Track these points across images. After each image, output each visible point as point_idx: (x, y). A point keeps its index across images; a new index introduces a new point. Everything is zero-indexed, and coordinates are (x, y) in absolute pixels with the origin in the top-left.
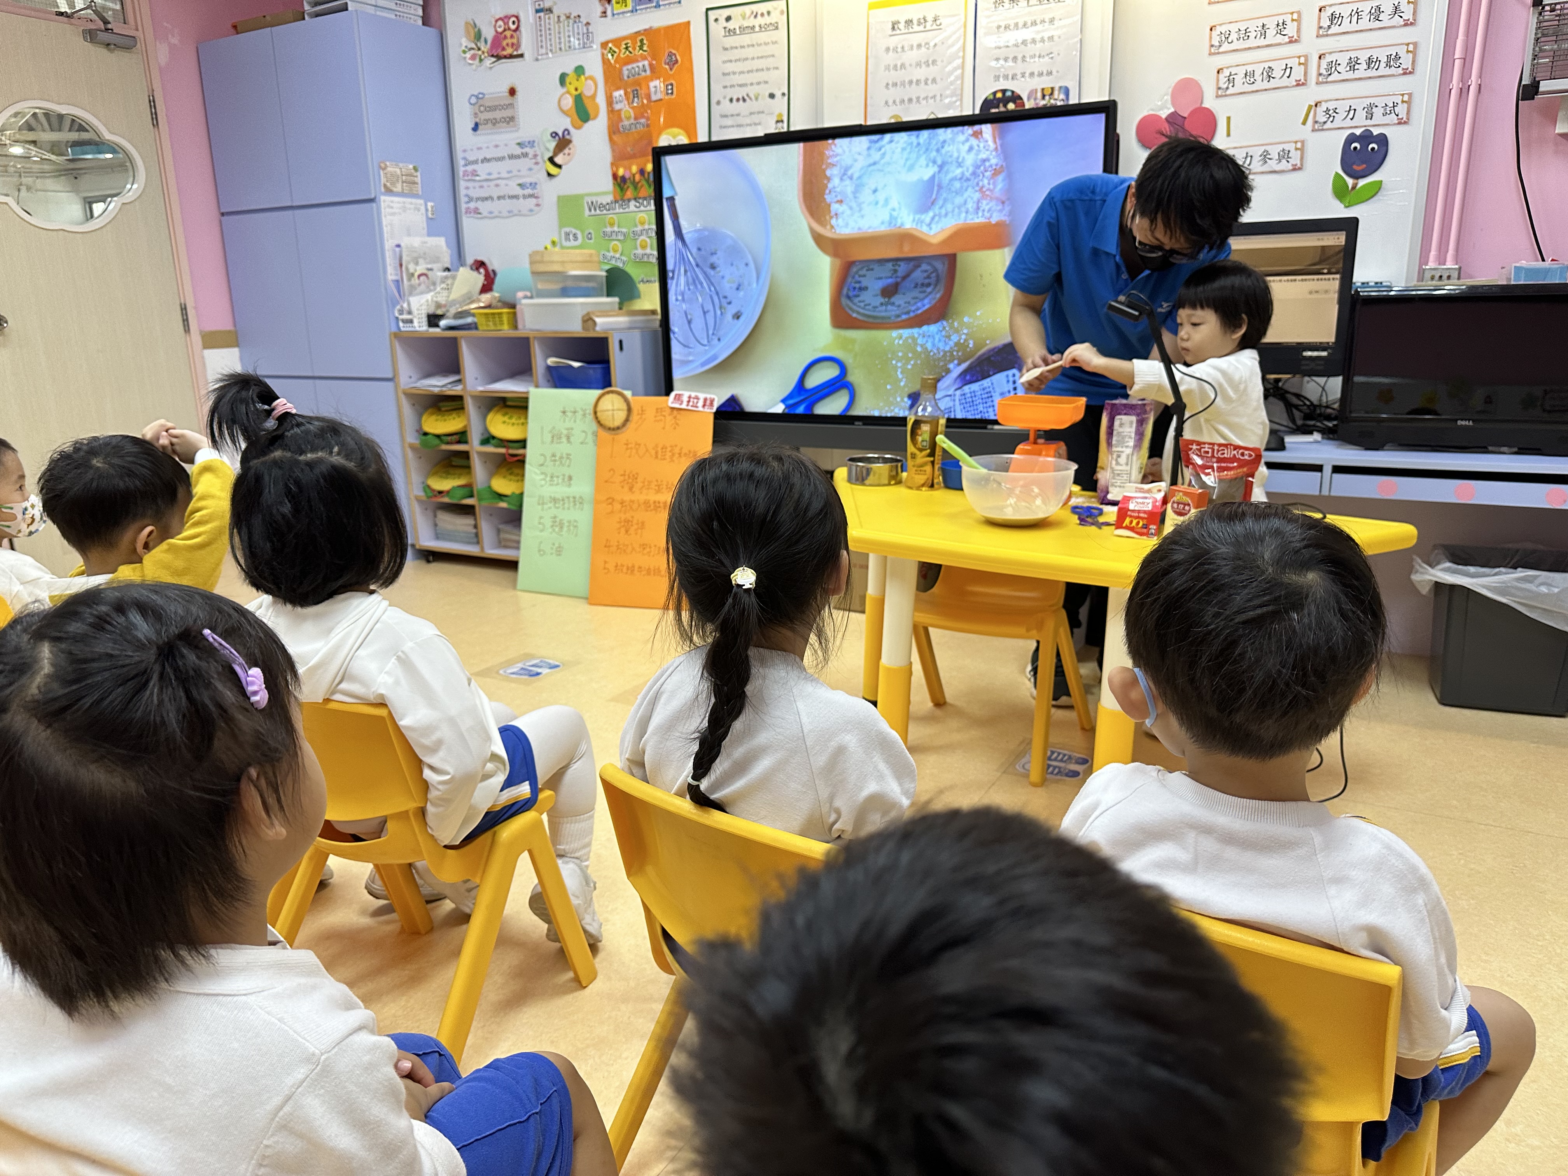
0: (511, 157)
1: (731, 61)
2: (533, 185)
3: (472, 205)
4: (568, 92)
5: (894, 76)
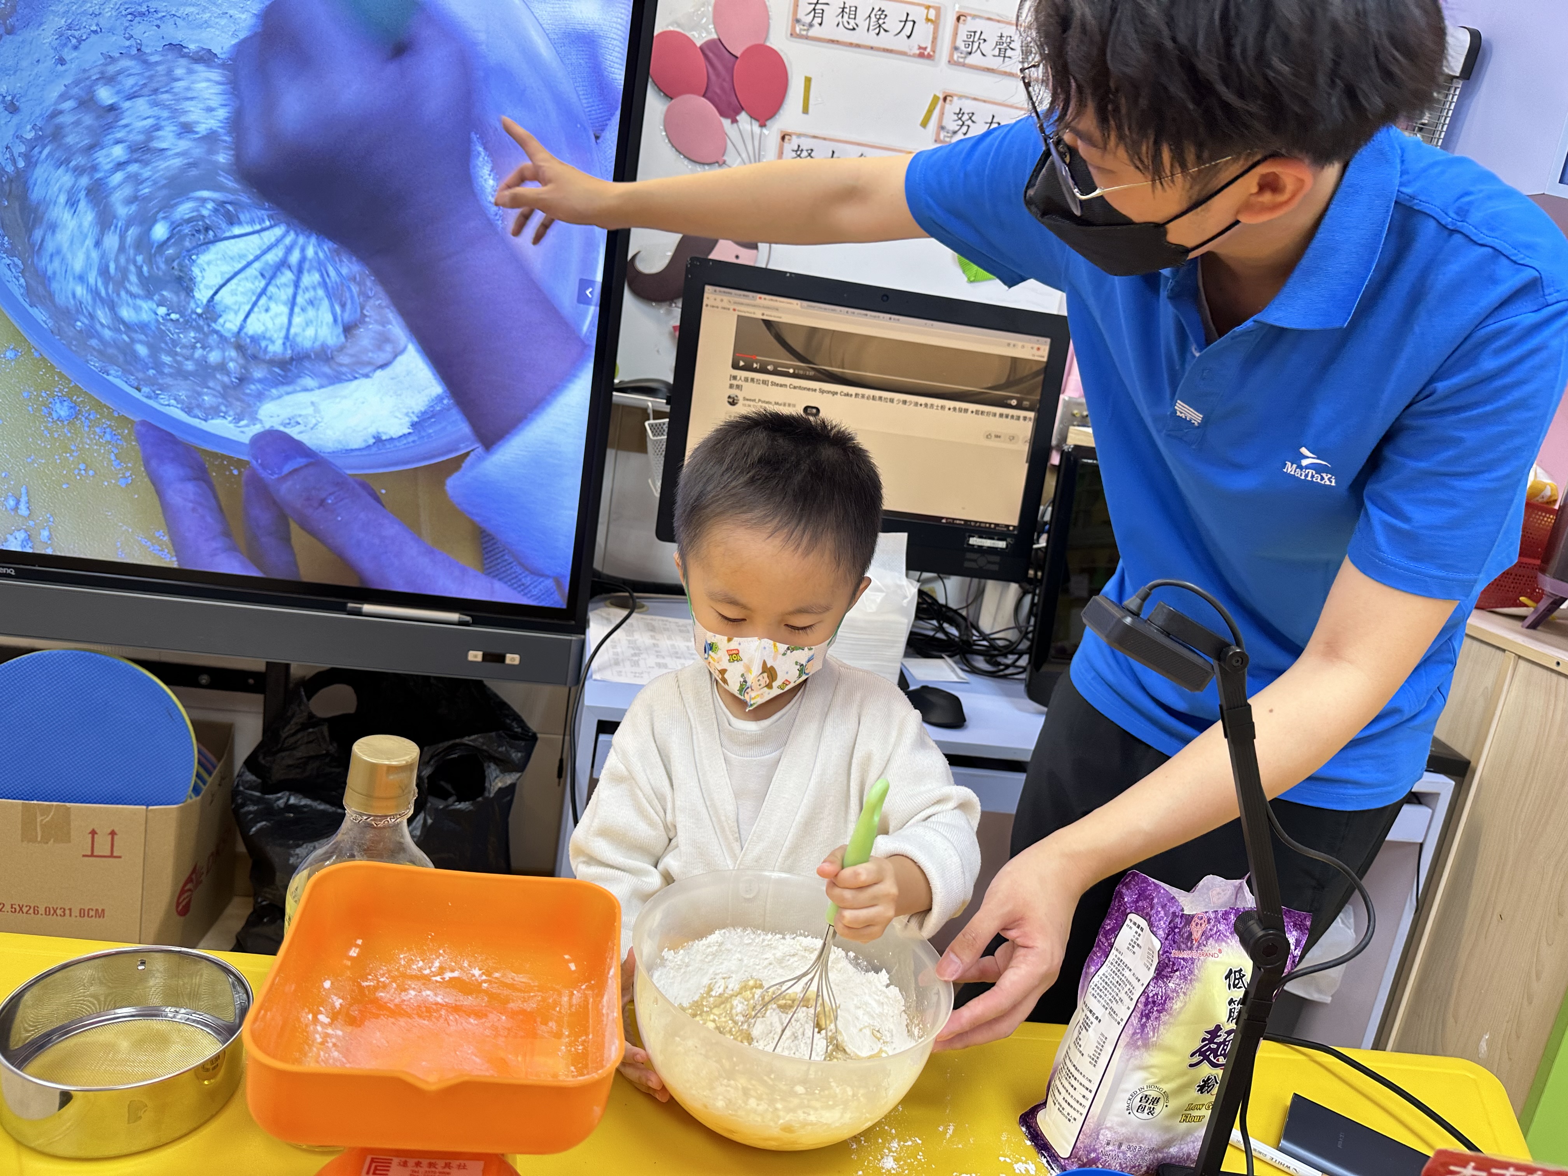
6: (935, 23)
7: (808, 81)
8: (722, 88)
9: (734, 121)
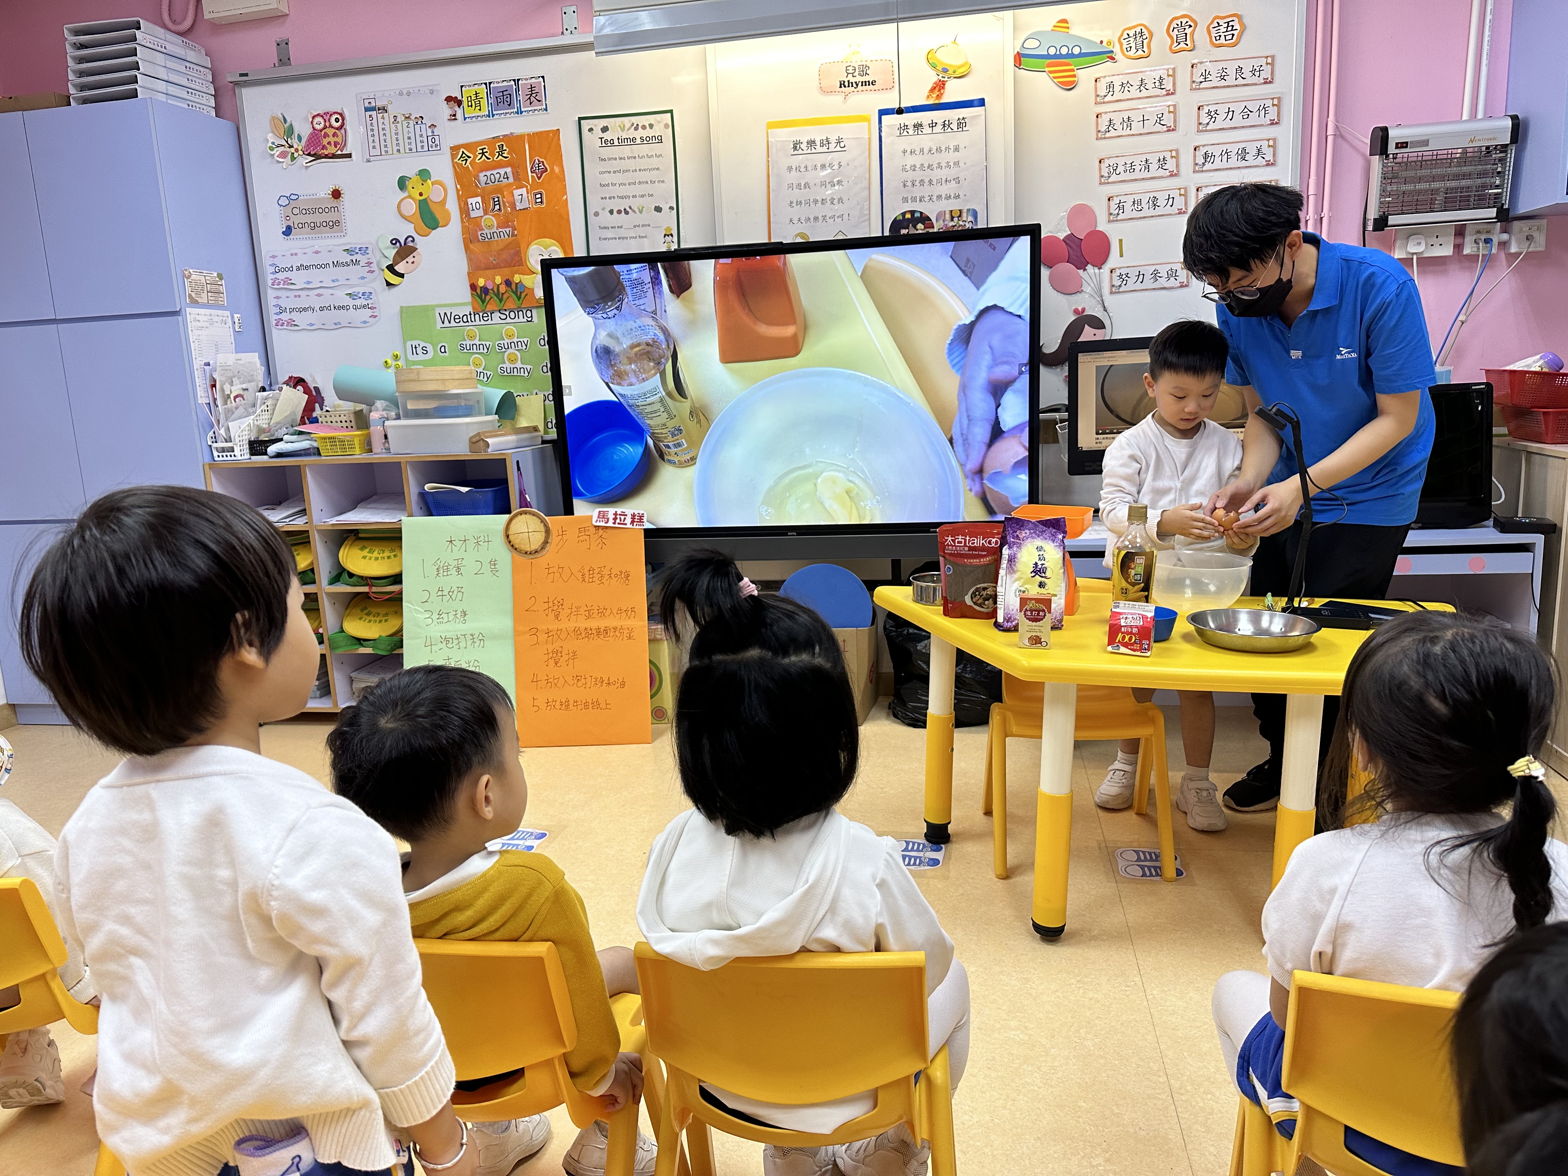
0: (336, 264)
1: (609, 172)
2: (368, 295)
3: (285, 317)
4: (410, 197)
5: (797, 195)
6: (1185, 195)
7: (1121, 241)
8: (1077, 256)
9: (1085, 270)
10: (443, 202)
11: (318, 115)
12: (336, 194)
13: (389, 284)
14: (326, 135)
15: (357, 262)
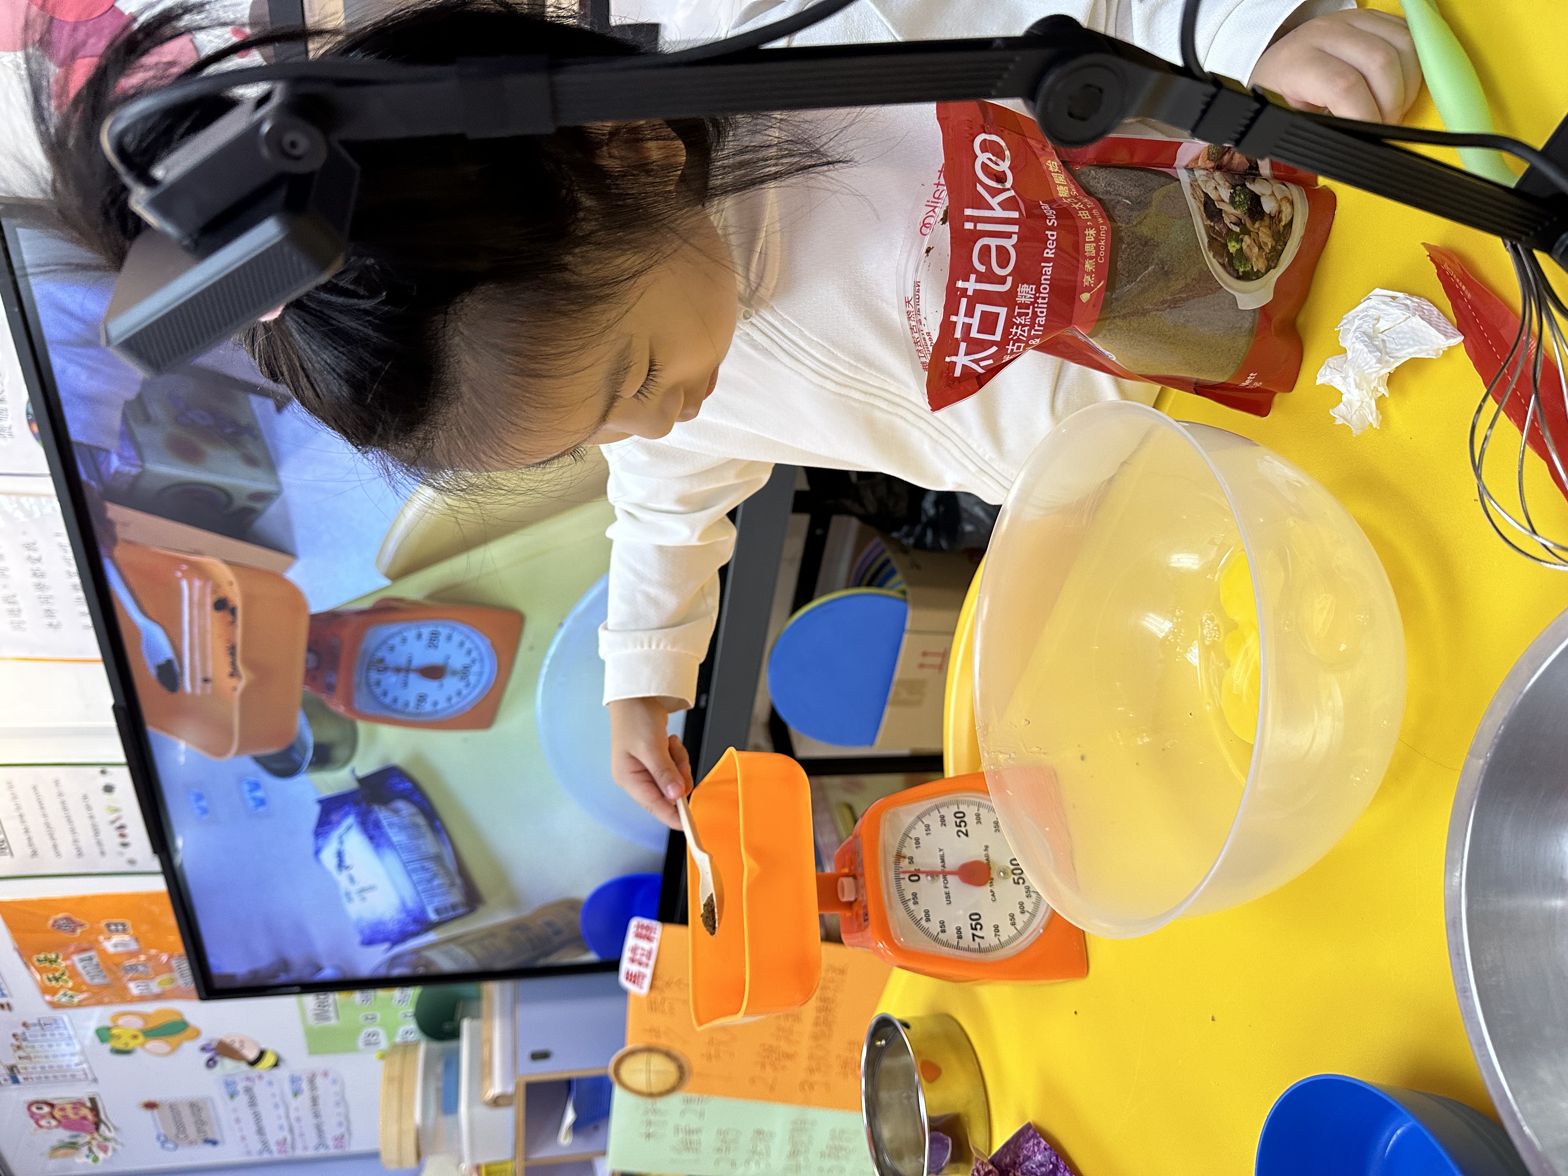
1: (55, 846)
3: (330, 1143)
4: (141, 1046)
10: (144, 1016)
11: (37, 1123)
12: (150, 1106)
13: (276, 1065)
14: (66, 1117)
15: (248, 1090)
